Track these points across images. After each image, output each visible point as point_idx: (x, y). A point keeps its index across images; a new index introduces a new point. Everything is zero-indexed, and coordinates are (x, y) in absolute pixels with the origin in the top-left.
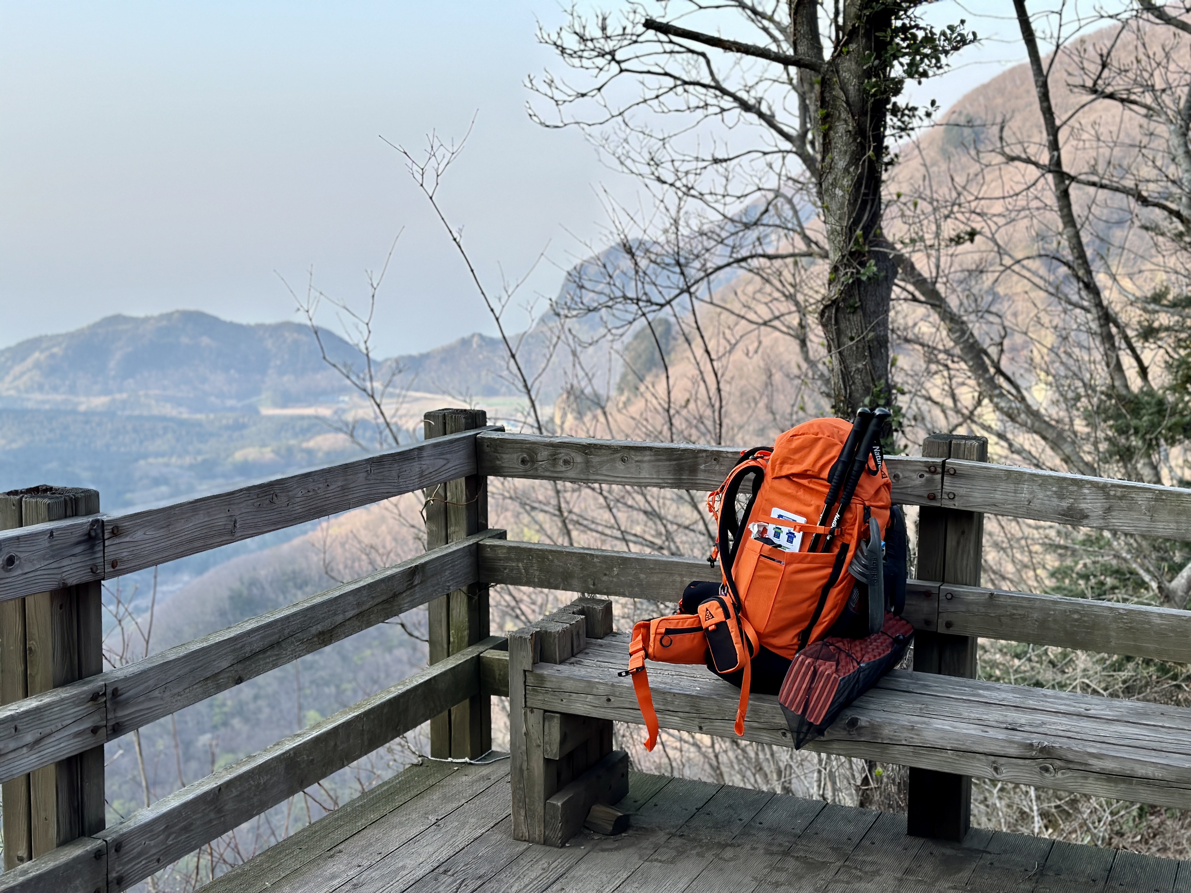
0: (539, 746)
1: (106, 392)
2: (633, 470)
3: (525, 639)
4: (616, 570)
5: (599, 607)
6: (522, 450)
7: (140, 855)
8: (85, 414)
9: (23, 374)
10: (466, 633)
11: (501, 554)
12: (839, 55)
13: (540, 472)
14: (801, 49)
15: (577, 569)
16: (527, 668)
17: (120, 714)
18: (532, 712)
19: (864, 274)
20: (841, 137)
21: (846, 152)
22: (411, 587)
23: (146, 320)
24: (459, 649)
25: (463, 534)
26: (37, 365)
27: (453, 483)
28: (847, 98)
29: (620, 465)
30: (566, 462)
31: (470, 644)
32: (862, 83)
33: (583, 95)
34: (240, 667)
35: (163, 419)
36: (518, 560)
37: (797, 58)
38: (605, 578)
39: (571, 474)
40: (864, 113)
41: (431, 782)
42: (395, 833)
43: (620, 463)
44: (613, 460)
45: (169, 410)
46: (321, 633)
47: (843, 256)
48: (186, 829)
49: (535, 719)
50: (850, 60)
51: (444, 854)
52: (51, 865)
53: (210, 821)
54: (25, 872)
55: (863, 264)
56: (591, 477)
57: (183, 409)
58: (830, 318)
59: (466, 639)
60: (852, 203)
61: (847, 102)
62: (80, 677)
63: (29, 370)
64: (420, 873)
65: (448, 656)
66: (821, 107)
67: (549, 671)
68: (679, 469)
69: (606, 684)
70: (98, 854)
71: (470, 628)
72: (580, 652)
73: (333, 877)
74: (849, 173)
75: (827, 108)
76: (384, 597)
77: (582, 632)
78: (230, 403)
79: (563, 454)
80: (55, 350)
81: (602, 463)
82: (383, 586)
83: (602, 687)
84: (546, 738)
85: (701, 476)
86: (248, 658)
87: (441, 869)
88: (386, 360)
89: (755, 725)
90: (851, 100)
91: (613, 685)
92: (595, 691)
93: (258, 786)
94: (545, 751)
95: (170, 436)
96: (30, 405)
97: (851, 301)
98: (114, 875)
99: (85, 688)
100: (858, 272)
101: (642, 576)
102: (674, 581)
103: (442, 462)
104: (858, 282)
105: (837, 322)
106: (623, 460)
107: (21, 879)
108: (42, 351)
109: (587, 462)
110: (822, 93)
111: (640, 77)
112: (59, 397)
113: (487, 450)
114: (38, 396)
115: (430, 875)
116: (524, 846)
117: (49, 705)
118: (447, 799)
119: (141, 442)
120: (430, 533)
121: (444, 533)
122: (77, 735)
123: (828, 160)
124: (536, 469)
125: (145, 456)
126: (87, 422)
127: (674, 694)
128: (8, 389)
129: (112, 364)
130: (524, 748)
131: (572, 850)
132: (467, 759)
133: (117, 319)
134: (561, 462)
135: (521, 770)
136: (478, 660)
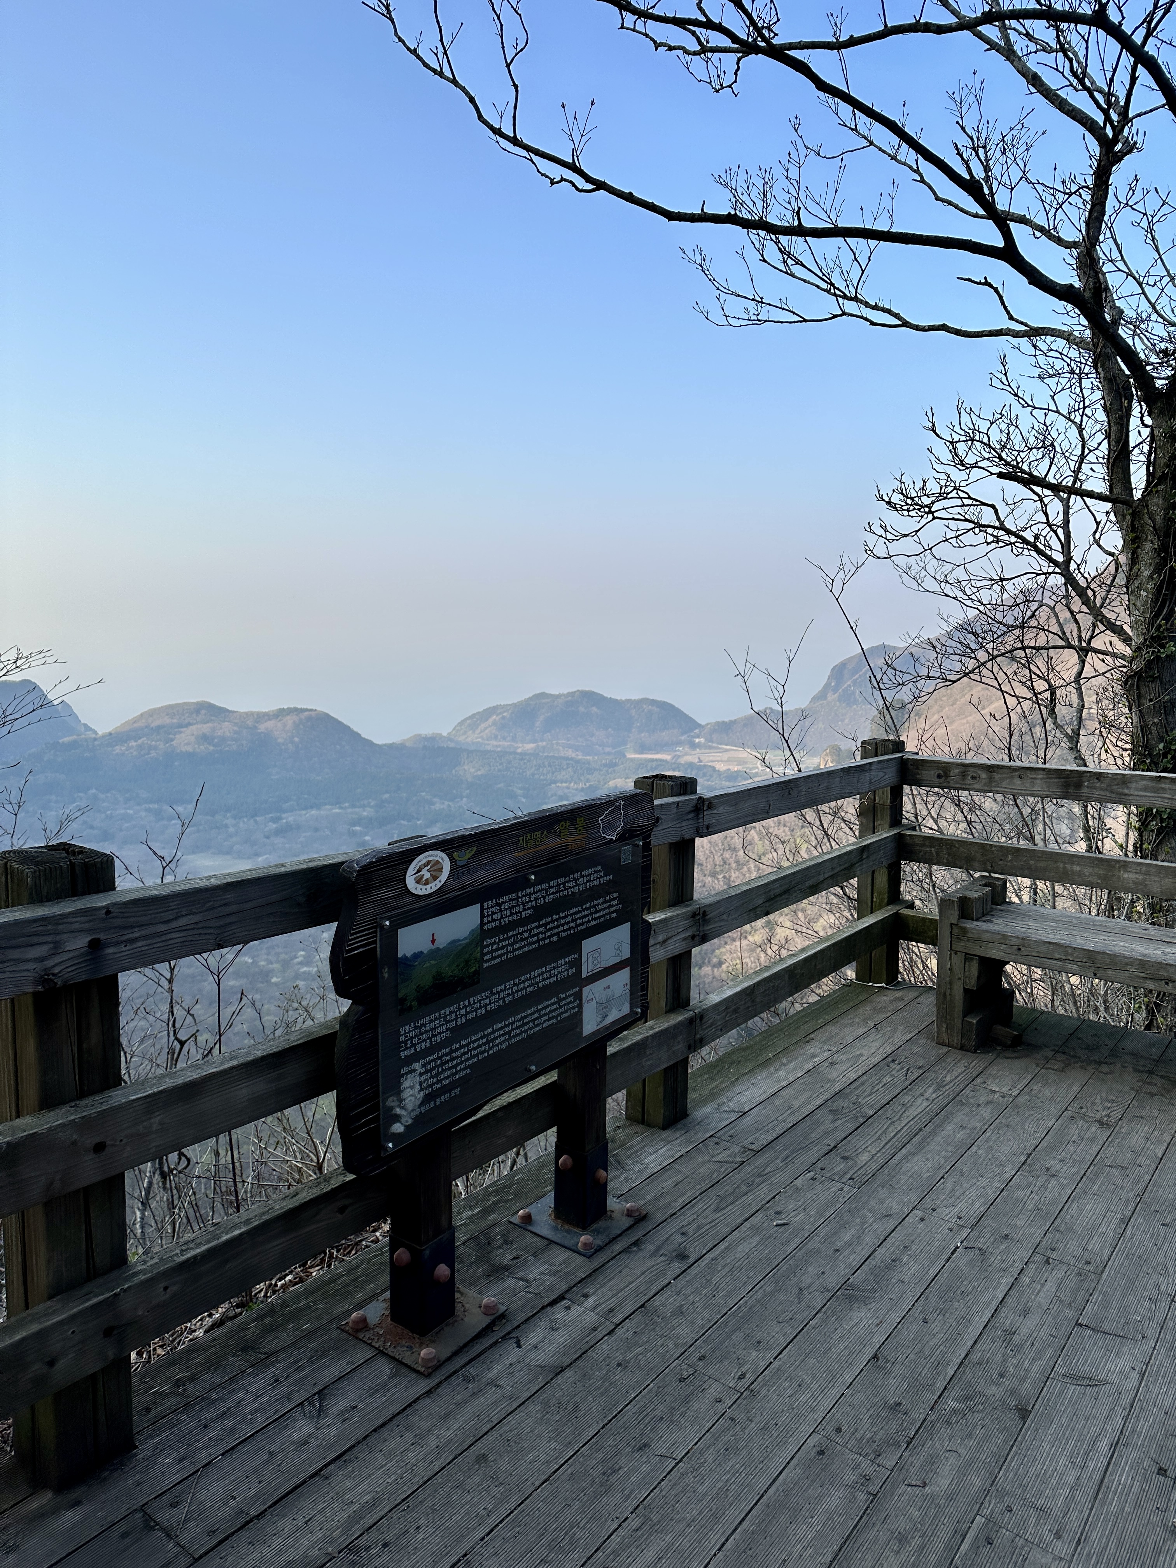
0: (960, 979)
1: (534, 741)
2: (1027, 785)
3: (953, 901)
4: (1010, 857)
5: (1000, 883)
6: (938, 768)
7: (712, 1024)
8: (521, 754)
9: (486, 728)
10: (886, 896)
11: (917, 841)
12: (1148, 494)
13: (952, 784)
14: (1115, 491)
15: (979, 856)
16: (953, 922)
17: (706, 928)
18: (956, 953)
19: (1163, 653)
20: (1148, 553)
21: (1151, 564)
22: (861, 860)
23: (559, 696)
24: (880, 908)
25: (887, 826)
26: (494, 723)
27: (881, 791)
28: (1154, 525)
29: (1018, 781)
30: (973, 778)
31: (889, 904)
32: (1168, 514)
33: (906, 536)
34: (767, 904)
35: (567, 759)
36: (931, 847)
37: (1114, 496)
38: (1001, 862)
39: (977, 786)
40: (1167, 535)
41: (861, 998)
42: (847, 1030)
43: (1018, 779)
44: (1012, 777)
45: (570, 753)
46: (811, 887)
47: (1145, 640)
48: (735, 1011)
49: (958, 960)
50: (1158, 497)
51: (889, 1049)
52: (666, 1025)
53: (748, 1007)
54: (652, 1028)
55: (1163, 646)
56: (993, 789)
57: (579, 753)
58: (1132, 685)
59: (886, 901)
60: (1155, 601)
61: (1154, 528)
62: (682, 902)
63: (490, 726)
64: (875, 1060)
65: (872, 913)
66: (1132, 531)
67: (969, 925)
68: (1067, 785)
69: (1018, 938)
70: (691, 1021)
71: (889, 893)
72: (987, 914)
73: (814, 1056)
74: (1153, 579)
75: (1136, 532)
76: (846, 865)
77: (990, 899)
78: (607, 749)
79: (971, 772)
80: (505, 714)
81: (1003, 779)
82: (846, 857)
83: (1014, 940)
84: (967, 973)
85: (1085, 790)
86: (772, 899)
87: (890, 1059)
88: (708, 724)
89: (1142, 975)
90: (1157, 527)
91: (1023, 939)
92: (1008, 942)
93: (773, 987)
94: (964, 982)
95: (570, 769)
96: (489, 748)
97: (1151, 673)
98: (698, 1036)
99: (689, 909)
100: (1159, 651)
101: (1032, 862)
102: (1058, 868)
103: (881, 774)
104: (1158, 658)
105: (1138, 688)
106: (1020, 777)
107: (651, 1032)
108: (497, 715)
109: (991, 779)
110: (1132, 522)
111: (946, 522)
112: (506, 744)
113: (911, 767)
114: (495, 743)
115: (884, 1062)
116: (945, 1049)
117: (671, 918)
118: (878, 1011)
119: (553, 773)
120: (861, 825)
121: (872, 825)
122: (685, 939)
123: (1135, 570)
124: (949, 782)
125: (555, 782)
126: (521, 760)
127: (1074, 948)
128: (477, 738)
129: (538, 724)
130: (948, 979)
131: (983, 1055)
132: (883, 985)
133: (543, 695)
134: (969, 778)
135: (945, 995)
136: (897, 915)
